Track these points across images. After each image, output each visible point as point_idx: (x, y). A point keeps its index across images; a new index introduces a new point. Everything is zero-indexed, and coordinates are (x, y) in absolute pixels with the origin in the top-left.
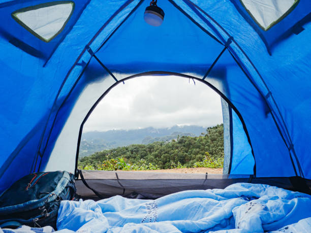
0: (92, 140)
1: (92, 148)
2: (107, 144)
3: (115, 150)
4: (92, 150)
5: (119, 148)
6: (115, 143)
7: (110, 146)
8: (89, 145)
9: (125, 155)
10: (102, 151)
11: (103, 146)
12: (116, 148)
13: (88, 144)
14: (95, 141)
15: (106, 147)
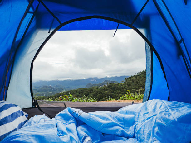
0: (55, 85)
1: (55, 91)
2: (64, 88)
4: (55, 92)
5: (72, 90)
6: (69, 87)
7: (66, 89)
8: (53, 89)
9: (75, 95)
11: (62, 89)
14: (57, 86)
15: (63, 90)
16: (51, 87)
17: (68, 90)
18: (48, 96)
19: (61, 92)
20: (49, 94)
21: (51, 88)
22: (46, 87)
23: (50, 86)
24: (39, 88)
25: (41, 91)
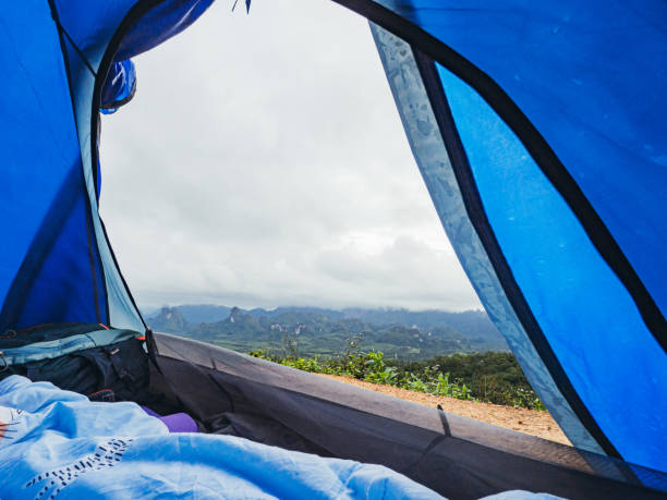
0: (431, 328)
1: (430, 346)
2: (464, 341)
3: (480, 357)
4: (429, 351)
5: (491, 354)
6: (480, 341)
7: (469, 347)
8: (424, 338)
9: (506, 375)
10: (450, 356)
11: (453, 344)
12: (483, 354)
13: (421, 336)
14: (437, 331)
15: (460, 348)
16: (416, 331)
17: (477, 353)
18: (406, 361)
19: (450, 353)
20: (410, 355)
21: (417, 336)
22: (403, 330)
23: (414, 327)
24: (381, 331)
25: (386, 342)
